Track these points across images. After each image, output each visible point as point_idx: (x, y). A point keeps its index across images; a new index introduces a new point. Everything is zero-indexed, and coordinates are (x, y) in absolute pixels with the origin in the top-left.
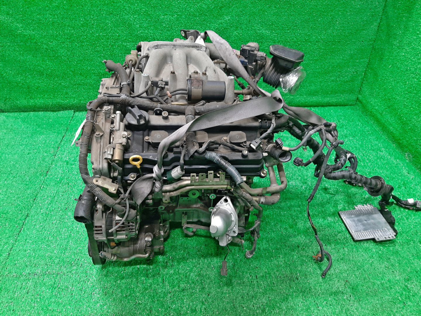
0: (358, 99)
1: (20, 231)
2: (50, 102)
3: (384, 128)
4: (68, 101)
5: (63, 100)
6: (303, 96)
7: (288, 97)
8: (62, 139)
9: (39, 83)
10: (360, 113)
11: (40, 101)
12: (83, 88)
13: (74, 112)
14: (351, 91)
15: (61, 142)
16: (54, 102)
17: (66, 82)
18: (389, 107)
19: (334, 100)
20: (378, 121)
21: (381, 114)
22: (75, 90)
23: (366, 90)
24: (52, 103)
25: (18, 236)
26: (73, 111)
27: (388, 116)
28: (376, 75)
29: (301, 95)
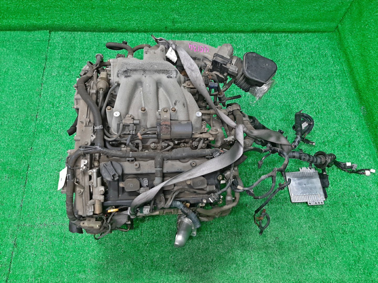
0: (337, 27)
1: (26, 183)
2: (24, 23)
3: (352, 71)
4: (41, 22)
5: (37, 21)
6: (282, 22)
7: (267, 23)
8: (44, 72)
9: (7, 4)
10: (336, 44)
11: (14, 22)
12: (55, 10)
13: (50, 32)
14: (333, 20)
15: (43, 76)
16: (28, 23)
17: (37, 4)
18: (362, 55)
19: (313, 27)
20: (348, 62)
21: (353, 58)
22: (47, 11)
23: (347, 25)
24: (27, 24)
25: (25, 188)
26: (48, 31)
27: (359, 64)
28: (361, 13)
29: (280, 22)
